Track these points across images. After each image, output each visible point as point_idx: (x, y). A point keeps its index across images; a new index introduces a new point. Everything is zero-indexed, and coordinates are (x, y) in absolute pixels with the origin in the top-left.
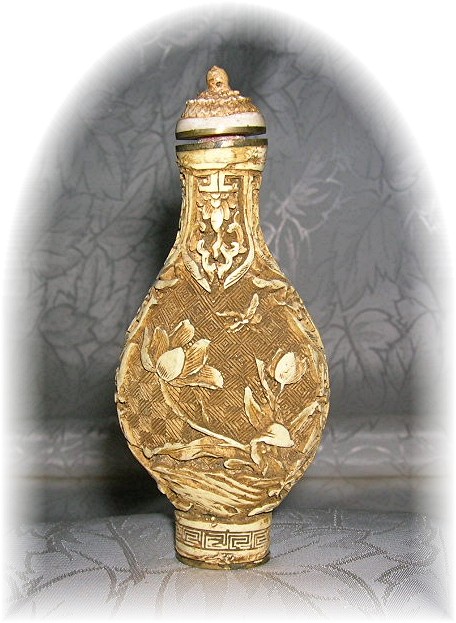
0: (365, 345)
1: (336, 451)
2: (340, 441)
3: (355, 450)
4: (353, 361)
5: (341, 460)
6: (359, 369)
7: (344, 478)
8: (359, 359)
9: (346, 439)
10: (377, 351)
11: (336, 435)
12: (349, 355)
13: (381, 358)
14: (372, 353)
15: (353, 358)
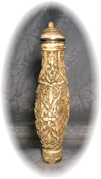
0: (85, 101)
1: (76, 131)
2: (78, 128)
3: (82, 131)
4: (81, 105)
5: (78, 134)
6: (83, 108)
7: (79, 139)
8: (83, 105)
9: (80, 128)
10: (88, 102)
11: (77, 126)
12: (80, 103)
13: (89, 104)
14: (87, 103)
15: (81, 104)
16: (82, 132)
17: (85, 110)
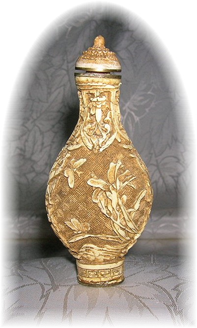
0: (167, 174)
1: (152, 226)
2: (155, 221)
3: (162, 225)
4: (161, 182)
5: (155, 231)
6: (164, 186)
7: (157, 240)
8: (164, 181)
9: (157, 220)
10: (173, 177)
11: (153, 218)
12: (159, 179)
13: (175, 180)
14: (170, 178)
15: (161, 180)
16: (163, 227)
17: (167, 190)
